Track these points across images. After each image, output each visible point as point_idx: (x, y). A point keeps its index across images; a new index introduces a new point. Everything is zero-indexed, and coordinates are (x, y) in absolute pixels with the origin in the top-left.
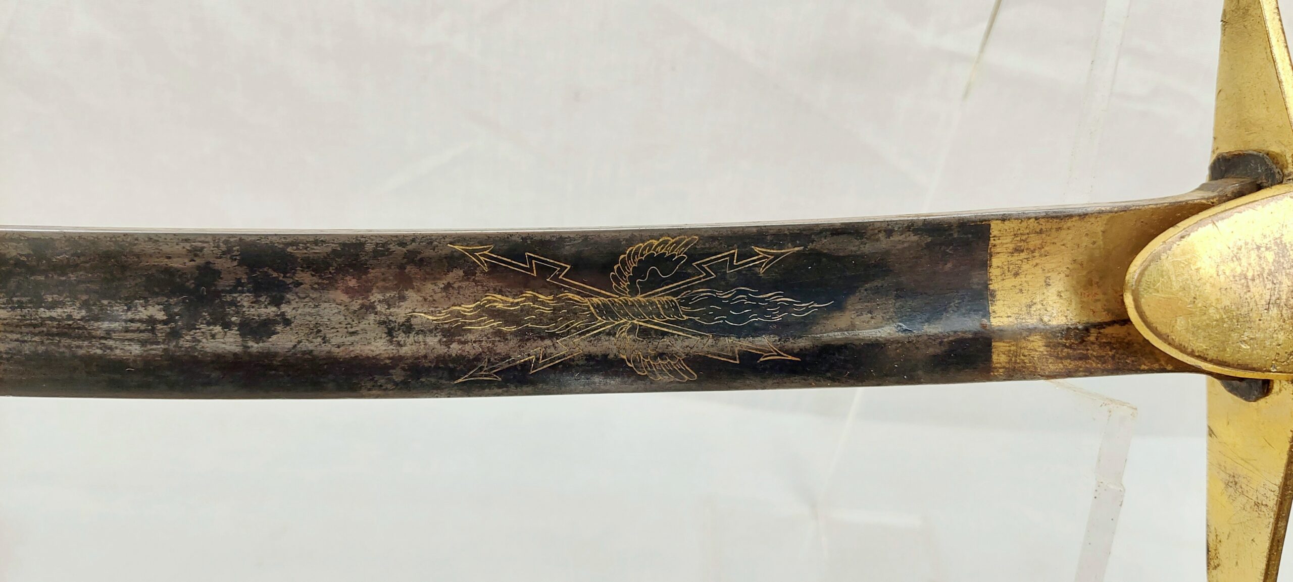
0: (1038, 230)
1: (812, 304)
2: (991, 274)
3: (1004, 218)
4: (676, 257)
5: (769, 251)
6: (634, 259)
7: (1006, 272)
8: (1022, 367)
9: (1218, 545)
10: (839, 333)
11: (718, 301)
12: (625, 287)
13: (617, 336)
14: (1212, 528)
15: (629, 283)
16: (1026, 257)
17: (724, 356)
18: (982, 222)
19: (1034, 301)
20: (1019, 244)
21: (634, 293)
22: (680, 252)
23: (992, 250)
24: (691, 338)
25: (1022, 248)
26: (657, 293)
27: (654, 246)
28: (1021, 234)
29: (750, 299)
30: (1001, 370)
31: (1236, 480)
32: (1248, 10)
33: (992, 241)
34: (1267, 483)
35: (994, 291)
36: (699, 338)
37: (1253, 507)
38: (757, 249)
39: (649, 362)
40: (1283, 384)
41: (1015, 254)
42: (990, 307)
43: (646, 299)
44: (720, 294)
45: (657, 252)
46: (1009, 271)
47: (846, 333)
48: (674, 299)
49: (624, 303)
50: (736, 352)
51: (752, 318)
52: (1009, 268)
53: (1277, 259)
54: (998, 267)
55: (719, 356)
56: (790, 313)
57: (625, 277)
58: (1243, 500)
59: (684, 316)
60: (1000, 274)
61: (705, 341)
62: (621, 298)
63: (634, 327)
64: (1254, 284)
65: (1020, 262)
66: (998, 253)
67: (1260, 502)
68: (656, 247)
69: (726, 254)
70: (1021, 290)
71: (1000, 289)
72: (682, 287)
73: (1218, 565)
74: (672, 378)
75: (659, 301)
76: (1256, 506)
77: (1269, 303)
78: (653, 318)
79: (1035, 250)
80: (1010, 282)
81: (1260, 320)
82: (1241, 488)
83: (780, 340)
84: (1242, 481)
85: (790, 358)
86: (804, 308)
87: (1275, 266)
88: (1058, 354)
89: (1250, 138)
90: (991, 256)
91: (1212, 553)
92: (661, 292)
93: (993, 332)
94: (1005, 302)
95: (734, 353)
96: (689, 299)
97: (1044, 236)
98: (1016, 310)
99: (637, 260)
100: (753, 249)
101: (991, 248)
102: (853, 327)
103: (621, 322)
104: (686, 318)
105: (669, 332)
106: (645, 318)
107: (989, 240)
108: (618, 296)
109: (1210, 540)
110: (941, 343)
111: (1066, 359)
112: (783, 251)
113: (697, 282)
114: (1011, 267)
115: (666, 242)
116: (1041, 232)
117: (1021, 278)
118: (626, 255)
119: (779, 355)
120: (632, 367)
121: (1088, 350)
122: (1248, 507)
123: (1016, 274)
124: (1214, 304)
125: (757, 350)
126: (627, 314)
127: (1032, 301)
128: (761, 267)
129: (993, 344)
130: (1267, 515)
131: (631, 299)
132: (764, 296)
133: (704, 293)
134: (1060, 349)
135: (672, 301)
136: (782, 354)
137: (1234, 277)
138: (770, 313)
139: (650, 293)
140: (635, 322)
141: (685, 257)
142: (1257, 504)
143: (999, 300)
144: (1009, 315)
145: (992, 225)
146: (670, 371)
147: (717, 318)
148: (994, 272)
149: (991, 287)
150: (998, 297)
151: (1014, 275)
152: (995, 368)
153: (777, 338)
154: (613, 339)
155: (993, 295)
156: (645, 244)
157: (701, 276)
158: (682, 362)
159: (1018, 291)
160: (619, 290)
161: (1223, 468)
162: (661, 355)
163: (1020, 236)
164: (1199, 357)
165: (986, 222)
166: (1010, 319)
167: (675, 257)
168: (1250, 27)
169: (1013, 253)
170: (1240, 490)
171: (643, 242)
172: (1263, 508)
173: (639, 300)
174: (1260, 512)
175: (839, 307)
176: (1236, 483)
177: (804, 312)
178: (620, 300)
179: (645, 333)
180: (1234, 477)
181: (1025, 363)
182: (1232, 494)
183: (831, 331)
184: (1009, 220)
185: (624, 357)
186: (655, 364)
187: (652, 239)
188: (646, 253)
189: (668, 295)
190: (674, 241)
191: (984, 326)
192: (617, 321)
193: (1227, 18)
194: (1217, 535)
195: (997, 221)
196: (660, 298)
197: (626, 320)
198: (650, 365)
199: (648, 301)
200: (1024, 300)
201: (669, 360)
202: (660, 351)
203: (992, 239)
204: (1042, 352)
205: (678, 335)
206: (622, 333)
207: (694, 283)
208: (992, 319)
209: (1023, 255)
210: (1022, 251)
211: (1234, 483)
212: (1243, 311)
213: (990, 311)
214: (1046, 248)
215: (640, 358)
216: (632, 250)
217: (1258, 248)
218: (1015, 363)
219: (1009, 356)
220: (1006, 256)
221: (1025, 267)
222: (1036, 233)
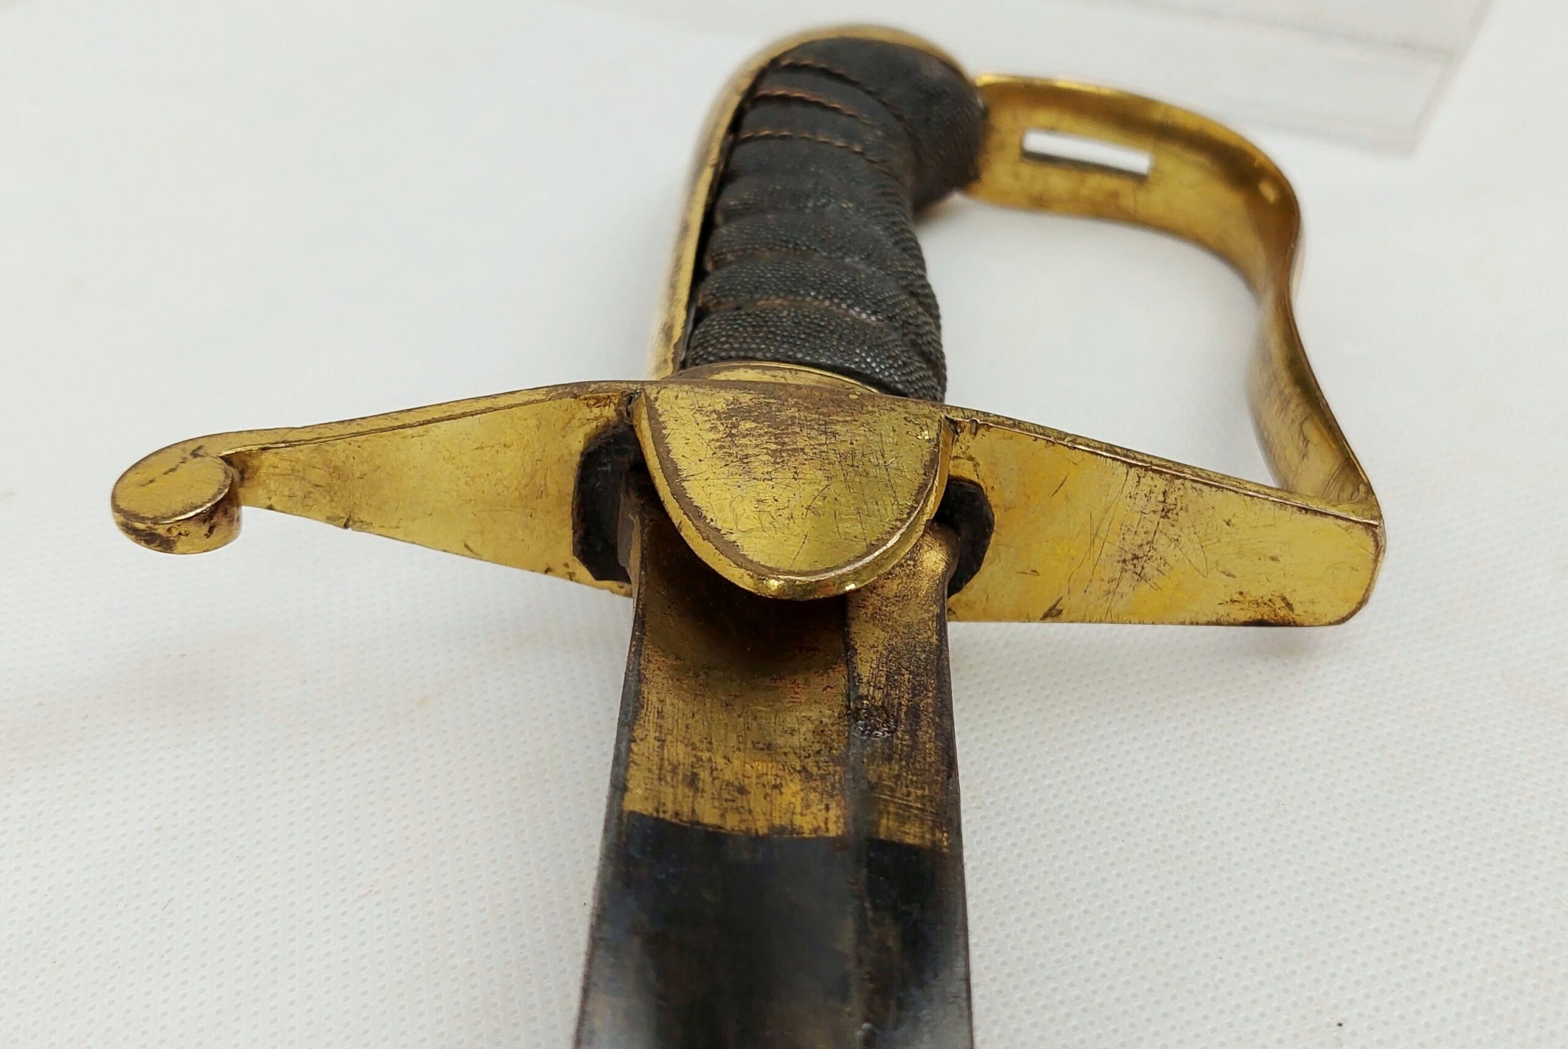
0: (657, 744)
2: (737, 829)
3: (619, 787)
7: (735, 805)
8: (931, 800)
9: (1249, 598)
14: (1222, 611)
16: (707, 772)
18: (621, 822)
20: (680, 777)
23: (685, 819)
25: (689, 774)
28: (660, 769)
30: (938, 832)
31: (1129, 556)
32: (336, 468)
33: (667, 816)
34: (1126, 491)
35: (772, 828)
37: (1171, 521)
40: (960, 451)
41: (700, 785)
42: (804, 835)
46: (733, 801)
52: (726, 800)
53: (753, 419)
54: (722, 816)
58: (1162, 542)
60: (737, 815)
65: (718, 782)
66: (693, 811)
67: (1161, 507)
70: (775, 787)
71: (768, 817)
73: (1284, 599)
76: (1169, 515)
79: (695, 757)
80: (756, 802)
82: (1142, 545)
84: (1131, 542)
87: (764, 421)
89: (552, 489)
90: (698, 823)
91: (1265, 613)
93: (856, 836)
94: (797, 812)
97: (669, 738)
98: (814, 797)
101: (681, 820)
107: (663, 820)
109: (1243, 616)
114: (725, 795)
116: (661, 740)
117: (750, 784)
121: (900, 704)
122: (1173, 532)
123: (742, 790)
124: (821, 488)
127: (799, 772)
129: (882, 837)
130: (1181, 493)
134: (896, 742)
137: (775, 463)
142: (1166, 513)
143: (791, 822)
144: (823, 808)
145: (631, 808)
148: (732, 822)
149: (763, 830)
150: (785, 823)
151: (740, 793)
152: (933, 842)
155: (780, 830)
159: (775, 793)
161: (1113, 585)
163: (663, 772)
165: (624, 815)
166: (833, 808)
168: (365, 465)
169: (697, 789)
170: (1146, 548)
172: (1170, 500)
174: (1178, 508)
176: (1136, 557)
180: (1124, 561)
181: (923, 796)
182: (1155, 565)
184: (626, 781)
191: (844, 848)
193: (342, 515)
194: (1233, 601)
195: (625, 800)
203: (661, 815)
204: (901, 767)
208: (830, 835)
209: (704, 775)
210: (695, 774)
211: (1135, 561)
213: (813, 835)
214: (696, 739)
217: (731, 435)
218: (923, 810)
219: (909, 817)
220: (699, 799)
221: (728, 776)
222: (662, 747)
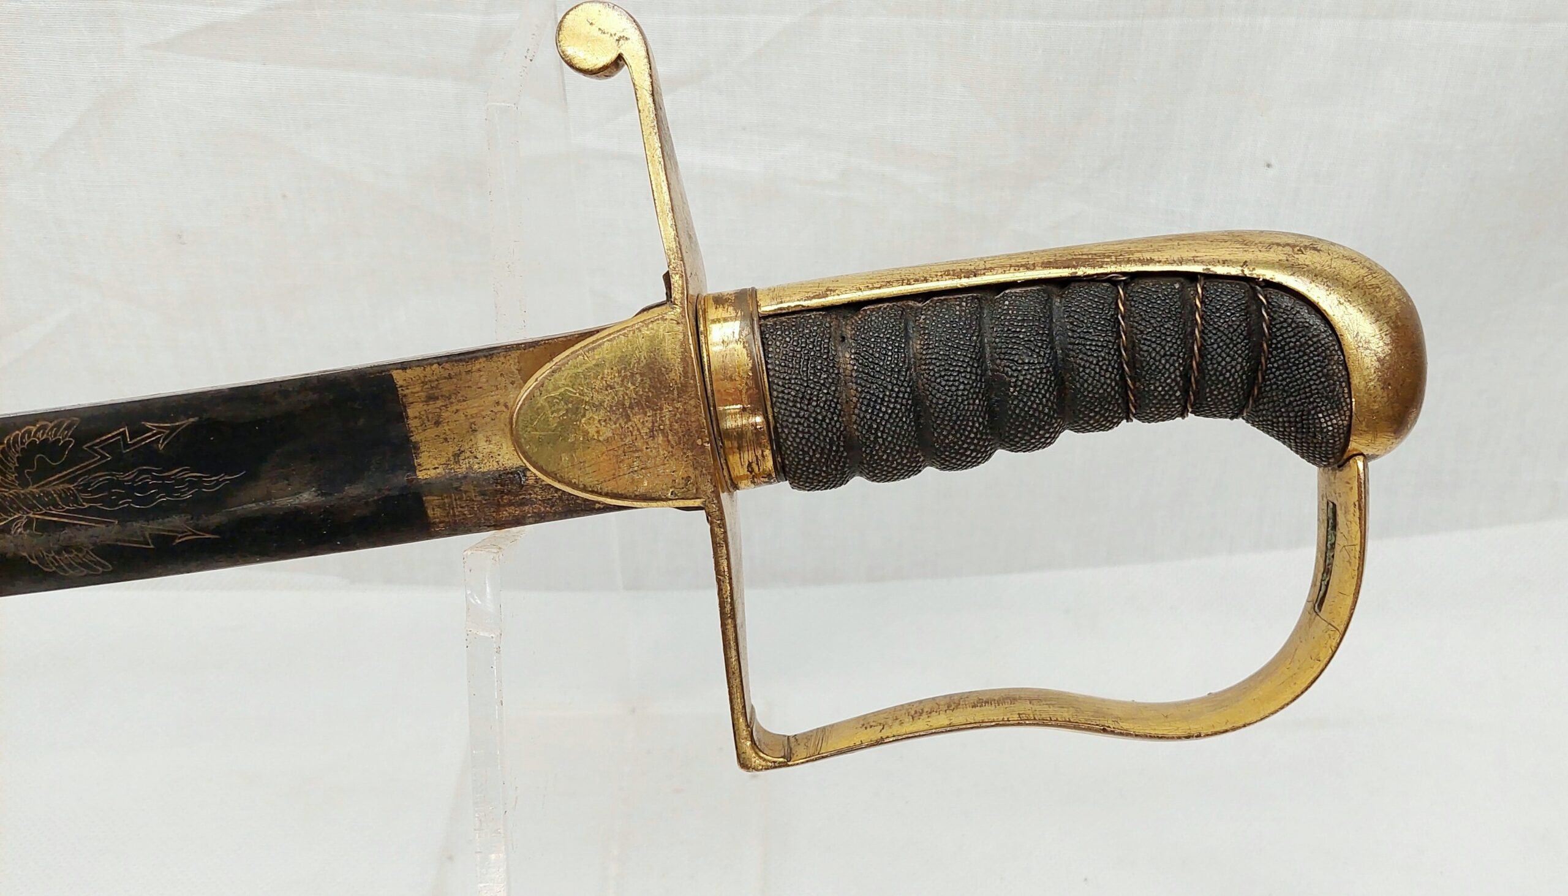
0: (447, 376)
1: (223, 477)
2: (409, 426)
3: (404, 366)
4: (62, 442)
5: (162, 425)
6: (15, 448)
7: (426, 422)
8: (463, 519)
10: (254, 505)
11: (119, 484)
12: (14, 478)
13: (13, 532)
15: (16, 475)
16: (443, 404)
17: (136, 542)
18: (381, 373)
19: (462, 449)
20: (431, 392)
21: (25, 485)
22: (64, 436)
23: (404, 400)
24: (94, 527)
25: (436, 395)
26: (50, 482)
27: (33, 433)
28: (430, 381)
29: (154, 478)
30: (441, 525)
33: (400, 392)
35: (417, 443)
36: (104, 526)
38: (148, 425)
39: (53, 557)
41: (430, 403)
42: (415, 461)
43: (40, 489)
44: (121, 476)
45: (39, 439)
46: (428, 421)
47: (261, 503)
48: (71, 486)
49: (16, 497)
50: (147, 536)
51: (159, 498)
52: (427, 417)
54: (416, 418)
55: (129, 542)
56: (200, 488)
57: (11, 468)
59: (84, 504)
60: (419, 425)
61: (110, 528)
62: (11, 492)
63: (30, 521)
64: (634, 411)
65: (438, 410)
66: (412, 403)
68: (36, 433)
69: (115, 433)
70: (446, 439)
71: (423, 440)
72: (77, 473)
74: (86, 571)
75: (54, 490)
77: (652, 431)
78: (50, 510)
79: (450, 395)
80: (432, 432)
81: (647, 448)
83: (192, 519)
85: (207, 536)
86: (214, 482)
87: (652, 393)
88: (499, 502)
90: (405, 407)
92: (54, 480)
93: (421, 486)
94: (431, 454)
95: (144, 537)
96: (88, 485)
97: (455, 380)
98: (443, 460)
99: (19, 449)
100: (143, 425)
101: (402, 399)
102: (269, 497)
103: (16, 516)
104: (87, 505)
105: (70, 523)
106: (41, 510)
107: (397, 391)
108: (7, 490)
110: (367, 503)
111: (510, 506)
112: (177, 424)
113: (92, 466)
114: (430, 416)
115: (43, 427)
116: (450, 377)
117: (443, 427)
118: (5, 446)
119: (195, 534)
120: (36, 565)
121: (530, 494)
123: (437, 423)
125: (169, 531)
126: (21, 508)
127: (459, 450)
128: (159, 442)
129: (424, 498)
131: (22, 492)
132: (169, 474)
133: (103, 477)
134: (499, 496)
135: (69, 489)
136: (198, 533)
138: (178, 491)
139: (43, 483)
140: (31, 515)
141: (71, 441)
143: (424, 452)
144: (437, 466)
145: (394, 375)
146: (79, 564)
147: (121, 502)
148: (413, 423)
149: (413, 439)
150: (422, 449)
151: (435, 423)
152: (434, 523)
153: (189, 517)
154: (8, 536)
155: (416, 447)
156: (22, 431)
157: (96, 459)
158: (91, 553)
159: (442, 440)
160: (6, 483)
162: (67, 549)
163: (429, 383)
164: (592, 492)
165: (387, 373)
166: (438, 471)
167: (60, 442)
169: (427, 401)
171: (19, 429)
173: (31, 491)
175: (252, 476)
177: (216, 485)
178: (11, 494)
179: (44, 527)
181: (465, 515)
183: (245, 504)
184: (410, 368)
185: (25, 554)
186: (62, 558)
187: (28, 425)
188: (27, 441)
189: (62, 483)
190: (52, 424)
191: (410, 481)
192: (11, 516)
195: (398, 371)
196: (55, 486)
197: (20, 515)
198: (56, 560)
199: (41, 492)
200: (452, 449)
201: (76, 553)
202: (64, 544)
203: (399, 389)
204: (481, 501)
205: (81, 525)
206: (18, 529)
207: (89, 468)
208: (418, 473)
209: (440, 403)
210: (437, 398)
212: (627, 441)
213: (416, 465)
214: (462, 393)
215: (43, 554)
216: (10, 439)
218: (454, 515)
219: (446, 510)
220: (421, 405)
221: (445, 414)
222: (445, 378)
